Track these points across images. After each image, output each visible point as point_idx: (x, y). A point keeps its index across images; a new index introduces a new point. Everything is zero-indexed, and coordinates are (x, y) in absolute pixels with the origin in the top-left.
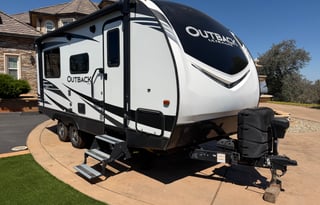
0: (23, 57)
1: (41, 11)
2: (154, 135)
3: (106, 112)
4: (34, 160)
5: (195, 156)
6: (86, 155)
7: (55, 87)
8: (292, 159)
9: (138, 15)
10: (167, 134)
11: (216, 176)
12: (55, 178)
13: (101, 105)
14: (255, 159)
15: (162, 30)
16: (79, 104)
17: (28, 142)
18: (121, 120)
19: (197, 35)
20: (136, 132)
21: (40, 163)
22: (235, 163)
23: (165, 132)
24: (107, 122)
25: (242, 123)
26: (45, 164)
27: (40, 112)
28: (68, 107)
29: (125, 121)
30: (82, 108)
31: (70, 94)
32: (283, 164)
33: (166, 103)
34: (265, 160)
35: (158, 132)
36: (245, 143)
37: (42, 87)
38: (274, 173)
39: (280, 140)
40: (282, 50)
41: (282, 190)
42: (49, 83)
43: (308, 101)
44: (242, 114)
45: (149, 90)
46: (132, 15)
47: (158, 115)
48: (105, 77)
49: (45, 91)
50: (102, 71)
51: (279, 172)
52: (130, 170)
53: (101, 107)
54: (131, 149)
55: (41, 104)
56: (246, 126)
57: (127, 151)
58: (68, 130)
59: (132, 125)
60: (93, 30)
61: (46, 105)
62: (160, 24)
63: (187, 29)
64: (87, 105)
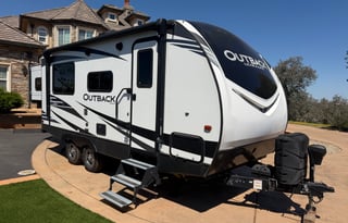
0: (15, 67)
1: (34, 16)
2: (193, 161)
3: (133, 134)
4: (49, 187)
5: (230, 182)
6: (112, 181)
7: (66, 104)
8: (329, 185)
9: (176, 37)
10: (208, 161)
11: (248, 203)
12: (79, 206)
13: (128, 127)
14: (294, 186)
15: (204, 54)
16: (98, 125)
17: (34, 165)
18: (152, 144)
19: (234, 59)
20: (170, 157)
21: (57, 189)
22: (272, 189)
23: (206, 158)
24: (134, 145)
25: (281, 149)
26: (63, 191)
27: (44, 131)
28: (84, 127)
29: (157, 145)
30: (101, 129)
31: (86, 114)
32: (319, 191)
33: (208, 129)
34: (303, 187)
35: (197, 158)
36: (284, 170)
37: (48, 104)
38: (311, 200)
39: (316, 166)
40: (289, 67)
41: (318, 217)
42: (58, 99)
43: (315, 120)
44: (281, 141)
45: (187, 114)
46: (169, 36)
47: (198, 140)
48: (134, 97)
49: (52, 108)
50: (130, 91)
51: (316, 199)
52: (158, 197)
53: (128, 129)
54: (161, 175)
55: (46, 122)
56: (285, 153)
57: (157, 177)
58: (81, 152)
59: (165, 149)
60: (120, 47)
61: (52, 124)
62: (201, 49)
63: (226, 52)
64: (108, 126)
